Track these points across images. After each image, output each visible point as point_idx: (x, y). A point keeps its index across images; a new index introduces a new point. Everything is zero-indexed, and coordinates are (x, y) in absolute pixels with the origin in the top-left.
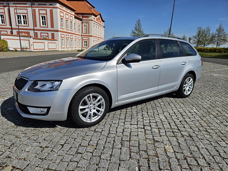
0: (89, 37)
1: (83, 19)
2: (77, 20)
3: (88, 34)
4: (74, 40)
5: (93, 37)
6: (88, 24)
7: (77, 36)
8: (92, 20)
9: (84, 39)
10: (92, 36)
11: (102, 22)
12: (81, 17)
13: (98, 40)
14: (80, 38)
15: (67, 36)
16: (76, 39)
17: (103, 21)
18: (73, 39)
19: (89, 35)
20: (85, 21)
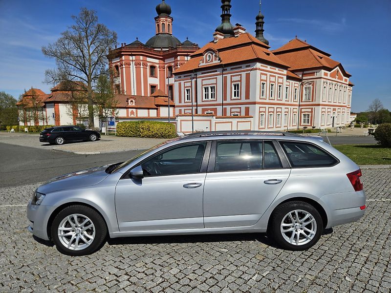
0: (313, 107)
1: (304, 78)
2: (291, 81)
3: (312, 101)
4: (283, 114)
5: (321, 107)
6: (313, 85)
7: (289, 107)
8: (321, 78)
9: (303, 110)
10: (319, 105)
11: (344, 78)
12: (301, 76)
13: (334, 110)
14: (295, 110)
15: (271, 110)
16: (288, 112)
17: (348, 76)
18: (281, 112)
19: (314, 103)
20: (306, 81)
